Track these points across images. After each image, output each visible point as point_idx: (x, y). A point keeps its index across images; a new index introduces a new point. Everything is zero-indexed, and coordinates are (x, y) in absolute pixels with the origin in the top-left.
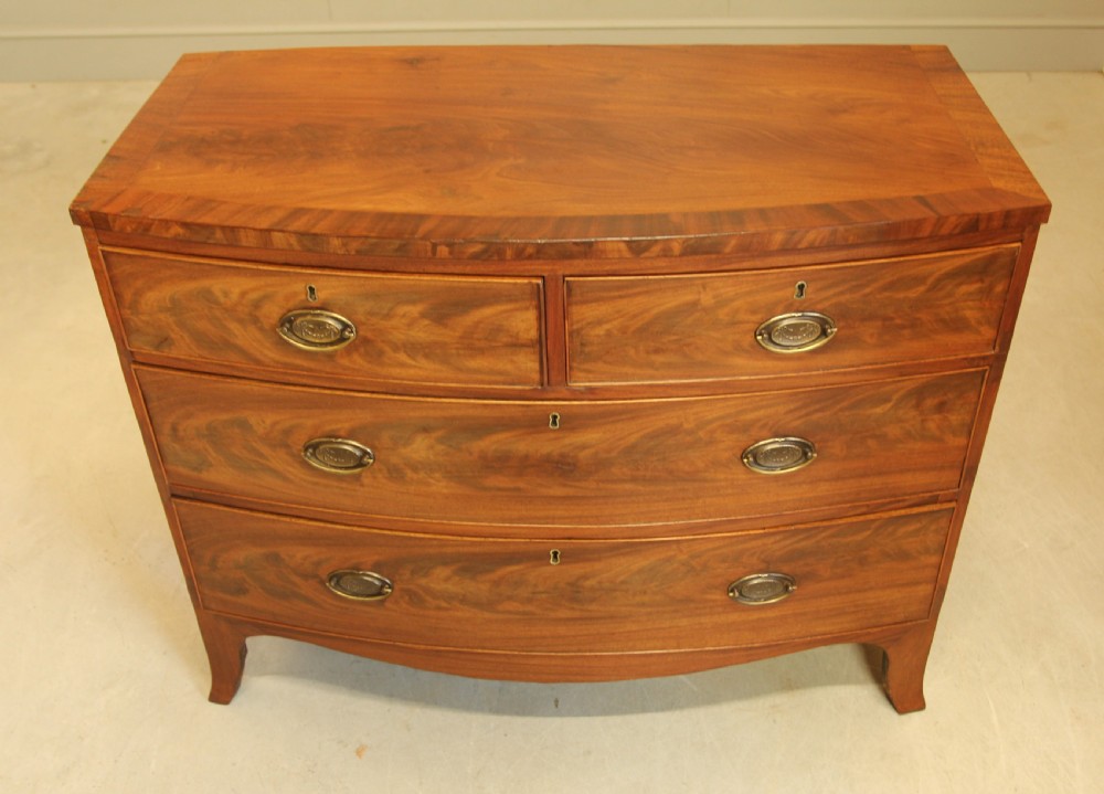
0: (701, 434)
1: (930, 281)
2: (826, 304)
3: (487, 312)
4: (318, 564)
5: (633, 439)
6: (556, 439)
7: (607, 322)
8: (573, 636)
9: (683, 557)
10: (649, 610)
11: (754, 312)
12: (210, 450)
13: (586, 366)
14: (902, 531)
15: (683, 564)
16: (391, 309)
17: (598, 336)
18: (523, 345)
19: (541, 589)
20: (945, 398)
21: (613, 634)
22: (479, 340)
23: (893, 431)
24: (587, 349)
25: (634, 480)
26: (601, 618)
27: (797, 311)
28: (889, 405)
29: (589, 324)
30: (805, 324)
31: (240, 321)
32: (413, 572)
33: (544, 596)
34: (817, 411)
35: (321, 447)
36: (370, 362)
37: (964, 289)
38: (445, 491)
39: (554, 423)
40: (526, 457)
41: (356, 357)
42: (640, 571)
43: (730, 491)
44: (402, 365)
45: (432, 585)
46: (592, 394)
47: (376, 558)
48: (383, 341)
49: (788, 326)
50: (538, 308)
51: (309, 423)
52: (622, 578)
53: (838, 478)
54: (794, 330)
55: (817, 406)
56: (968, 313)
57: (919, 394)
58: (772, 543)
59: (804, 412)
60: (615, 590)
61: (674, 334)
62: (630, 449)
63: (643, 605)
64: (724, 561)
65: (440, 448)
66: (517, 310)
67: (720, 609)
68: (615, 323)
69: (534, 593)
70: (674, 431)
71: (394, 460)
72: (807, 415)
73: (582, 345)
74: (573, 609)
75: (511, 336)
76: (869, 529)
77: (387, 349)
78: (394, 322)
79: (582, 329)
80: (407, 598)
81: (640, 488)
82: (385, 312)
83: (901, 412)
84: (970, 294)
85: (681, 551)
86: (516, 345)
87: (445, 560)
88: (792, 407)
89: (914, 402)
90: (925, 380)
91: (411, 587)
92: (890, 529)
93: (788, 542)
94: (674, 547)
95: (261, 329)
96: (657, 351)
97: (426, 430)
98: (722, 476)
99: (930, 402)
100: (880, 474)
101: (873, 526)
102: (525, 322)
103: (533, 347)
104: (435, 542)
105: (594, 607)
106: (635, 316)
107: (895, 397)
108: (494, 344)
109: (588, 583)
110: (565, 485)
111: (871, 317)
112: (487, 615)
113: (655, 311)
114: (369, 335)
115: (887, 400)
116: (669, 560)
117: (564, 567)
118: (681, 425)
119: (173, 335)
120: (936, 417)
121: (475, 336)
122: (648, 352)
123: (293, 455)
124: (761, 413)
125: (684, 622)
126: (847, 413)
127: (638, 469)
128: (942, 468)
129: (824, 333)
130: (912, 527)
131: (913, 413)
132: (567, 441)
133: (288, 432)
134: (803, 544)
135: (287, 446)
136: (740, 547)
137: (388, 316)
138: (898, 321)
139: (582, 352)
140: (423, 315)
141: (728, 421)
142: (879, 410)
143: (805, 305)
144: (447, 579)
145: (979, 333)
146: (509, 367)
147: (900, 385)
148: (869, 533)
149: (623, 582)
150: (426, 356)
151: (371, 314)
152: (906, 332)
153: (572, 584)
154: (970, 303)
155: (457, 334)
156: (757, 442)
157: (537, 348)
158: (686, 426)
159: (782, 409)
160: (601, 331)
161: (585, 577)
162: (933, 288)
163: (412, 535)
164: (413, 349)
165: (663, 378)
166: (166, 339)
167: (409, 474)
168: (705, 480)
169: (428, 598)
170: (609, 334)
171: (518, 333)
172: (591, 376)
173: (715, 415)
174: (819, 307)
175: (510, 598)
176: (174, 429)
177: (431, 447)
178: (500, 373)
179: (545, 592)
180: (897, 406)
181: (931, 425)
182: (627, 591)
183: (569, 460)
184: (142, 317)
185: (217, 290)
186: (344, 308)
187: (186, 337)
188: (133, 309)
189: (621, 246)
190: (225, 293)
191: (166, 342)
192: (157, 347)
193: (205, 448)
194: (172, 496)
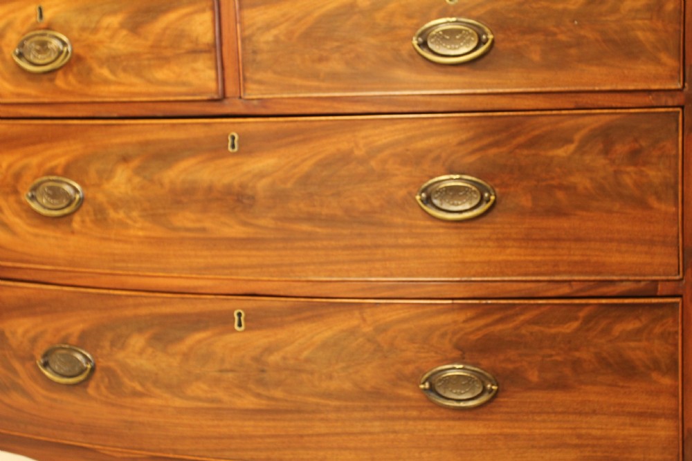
0: (373, 163)
2: (481, 11)
3: (172, 16)
4: (34, 340)
5: (306, 167)
6: (236, 165)
7: (276, 26)
8: (261, 437)
9: (367, 329)
10: (337, 403)
11: (410, 17)
13: (259, 76)
14: (618, 328)
15: (369, 340)
16: (98, 22)
17: (267, 43)
18: (201, 52)
19: (227, 366)
20: (637, 146)
21: (302, 436)
22: (166, 48)
23: (582, 181)
24: (259, 57)
25: (310, 218)
26: (287, 411)
27: (451, 16)
28: (572, 147)
29: (259, 29)
30: (460, 31)
32: (113, 344)
33: (230, 375)
34: (491, 145)
35: (41, 188)
36: (80, 82)
38: (141, 233)
39: (233, 146)
40: (210, 189)
41: (71, 78)
42: (324, 345)
43: (409, 241)
44: (106, 82)
45: (129, 361)
46: (265, 107)
47: (81, 327)
48: (92, 58)
49: (445, 32)
50: (213, 9)
51: (35, 161)
52: (305, 354)
53: (527, 239)
54: (450, 36)
55: (490, 140)
56: (640, 35)
57: (605, 138)
58: (465, 322)
59: (476, 145)
60: (300, 371)
61: (337, 40)
62: (305, 180)
63: (328, 395)
64: (412, 340)
65: (137, 180)
66: (196, 12)
67: (415, 413)
68: (283, 27)
69: (221, 371)
70: (345, 158)
71: (101, 198)
73: (255, 52)
74: (258, 396)
75: (192, 42)
76: (576, 319)
77: (95, 65)
78: (101, 35)
79: (253, 35)
80: (106, 380)
81: (318, 230)
82: (93, 25)
83: (588, 159)
84: (637, 11)
85: (364, 320)
86: (195, 52)
87: (140, 325)
88: (464, 136)
89: (601, 146)
90: (608, 118)
91: (112, 364)
92: (603, 324)
93: (481, 322)
94: (357, 313)
96: (321, 59)
97: (125, 159)
98: (398, 220)
99: (621, 149)
100: (578, 240)
101: (582, 314)
102: (201, 26)
103: (209, 51)
104: (131, 301)
105: (278, 393)
106: (299, 20)
107: (577, 137)
108: (178, 52)
109: (274, 358)
110: (245, 224)
111: (530, 30)
112: (178, 402)
113: (316, 14)
114: (81, 52)
115: (569, 141)
116: (352, 332)
117: (248, 335)
118: (351, 152)
120: (631, 169)
121: (164, 44)
122: (313, 61)
123: (21, 203)
124: (431, 142)
125: (377, 426)
126: (525, 152)
127: (314, 206)
128: (652, 243)
130: (631, 325)
131: (601, 161)
132: (245, 168)
133: (18, 176)
134: (500, 327)
136: (428, 322)
137: (95, 30)
138: (562, 37)
139: (254, 61)
140: (122, 26)
141: (400, 149)
142: (562, 152)
143: (460, 10)
144: (141, 353)
145: (658, 62)
146: (191, 78)
147: (581, 121)
148: (575, 325)
149: (307, 360)
150: (125, 70)
151: (83, 29)
152: (573, 51)
153: (256, 359)
154: (639, 22)
155: (149, 43)
156: (432, 177)
157: (213, 55)
158: (358, 153)
159: (453, 139)
160: (269, 36)
161: (269, 350)
163: (111, 292)
164: (113, 61)
165: (328, 90)
168: (382, 224)
169: (126, 380)
170: (277, 40)
171: (197, 39)
172: (262, 88)
173: (384, 141)
174: (474, 13)
175: (198, 378)
177: (129, 180)
178: (184, 84)
179: (232, 371)
180: (581, 149)
181: (627, 180)
182: (312, 373)
183: (249, 192)
186: (63, 25)
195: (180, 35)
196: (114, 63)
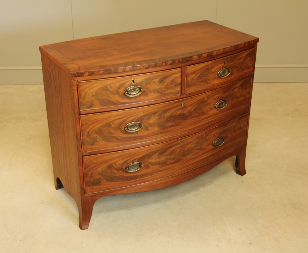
0: (208, 102)
1: (243, 58)
2: (229, 65)
4: (123, 164)
11: (218, 69)
12: (98, 136)
13: (189, 88)
14: (241, 121)
15: (205, 139)
16: (151, 82)
18: (178, 85)
20: (246, 85)
23: (238, 95)
25: (196, 116)
27: (224, 68)
30: (226, 70)
31: (114, 94)
37: (248, 59)
39: (182, 105)
40: (176, 116)
41: (142, 97)
42: (196, 143)
44: (152, 96)
45: (152, 161)
46: (190, 95)
48: (148, 91)
50: (181, 75)
54: (224, 72)
55: (227, 91)
56: (249, 64)
57: (242, 85)
60: (192, 150)
61: (204, 77)
62: (196, 109)
65: (158, 118)
69: (175, 156)
70: (204, 102)
71: (147, 125)
72: (225, 93)
73: (188, 83)
76: (235, 122)
78: (151, 85)
80: (145, 167)
82: (149, 83)
86: (176, 85)
87: (156, 152)
88: (223, 92)
89: (241, 87)
90: (243, 82)
91: (147, 163)
92: (239, 121)
95: (119, 95)
99: (244, 87)
100: (237, 106)
104: (154, 147)
106: (198, 74)
107: (238, 86)
108: (172, 86)
111: (235, 67)
113: (201, 72)
114: (145, 90)
116: (202, 138)
119: (94, 103)
120: (245, 90)
122: (200, 82)
127: (197, 114)
128: (246, 104)
129: (229, 72)
131: (241, 90)
132: (184, 109)
133: (121, 124)
134: (225, 128)
135: (120, 128)
139: (188, 85)
140: (158, 82)
142: (236, 90)
144: (156, 158)
145: (251, 69)
146: (175, 91)
149: (193, 147)
150: (157, 92)
152: (240, 70)
153: (183, 151)
154: (250, 62)
155: (165, 85)
156: (218, 102)
157: (180, 85)
162: (244, 59)
163: (149, 146)
166: (92, 104)
167: (150, 128)
169: (150, 166)
170: (193, 79)
171: (177, 82)
172: (189, 91)
175: (170, 159)
176: (88, 133)
177: (156, 119)
179: (177, 155)
180: (239, 89)
181: (244, 93)
182: (194, 150)
183: (184, 114)
184: (86, 100)
185: (109, 87)
186: (140, 84)
187: (98, 103)
188: (84, 98)
189: (197, 56)
190: (111, 87)
191: (92, 106)
192: (89, 108)
193: (96, 137)
194: (83, 156)
195: (173, 82)
196: (155, 91)
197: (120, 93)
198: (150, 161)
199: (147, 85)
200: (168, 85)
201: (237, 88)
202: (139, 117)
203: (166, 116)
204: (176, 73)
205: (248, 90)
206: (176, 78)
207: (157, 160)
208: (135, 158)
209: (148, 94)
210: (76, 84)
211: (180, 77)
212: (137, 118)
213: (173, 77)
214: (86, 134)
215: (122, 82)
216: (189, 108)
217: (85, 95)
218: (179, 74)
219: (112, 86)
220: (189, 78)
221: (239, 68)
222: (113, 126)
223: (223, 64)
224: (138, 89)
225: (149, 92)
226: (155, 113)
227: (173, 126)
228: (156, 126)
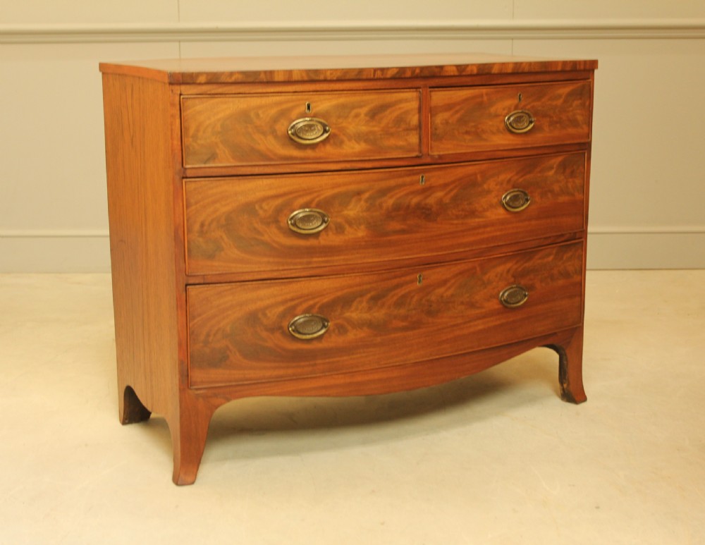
1: (563, 97)
2: (529, 106)
11: (504, 110)
12: (225, 237)
14: (565, 257)
15: (479, 279)
17: (443, 124)
18: (412, 129)
19: (412, 306)
20: (573, 169)
22: (391, 128)
23: (556, 188)
24: (437, 132)
25: (457, 218)
27: (519, 109)
28: (553, 171)
30: (522, 117)
31: (264, 133)
32: (342, 309)
33: (413, 312)
34: (528, 173)
36: (335, 148)
37: (576, 103)
39: (422, 182)
40: (408, 206)
41: (329, 148)
42: (460, 286)
45: (352, 316)
46: (440, 159)
48: (344, 134)
49: (517, 117)
52: (451, 292)
53: (539, 218)
54: (519, 119)
56: (578, 117)
57: (564, 166)
59: (523, 173)
60: (449, 303)
61: (473, 122)
62: (455, 197)
64: (497, 276)
65: (365, 206)
69: (408, 311)
70: (474, 184)
71: (340, 220)
72: (524, 175)
73: (436, 129)
75: (406, 124)
76: (552, 254)
78: (350, 121)
82: (346, 115)
83: (558, 176)
84: (578, 106)
86: (408, 130)
88: (519, 169)
89: (562, 170)
90: (565, 156)
91: (341, 321)
92: (561, 255)
93: (522, 262)
95: (276, 137)
96: (467, 133)
99: (568, 171)
100: (554, 216)
101: (554, 252)
103: (416, 129)
106: (457, 111)
107: (555, 166)
108: (398, 130)
111: (545, 116)
113: (465, 109)
114: (337, 131)
116: (473, 276)
119: (218, 151)
120: (571, 180)
122: (463, 134)
126: (539, 175)
127: (459, 211)
128: (576, 214)
129: (531, 122)
130: (569, 254)
131: (563, 177)
132: (428, 193)
133: (279, 211)
134: (528, 264)
135: (277, 221)
137: (346, 118)
139: (435, 134)
140: (367, 115)
142: (550, 174)
144: (362, 309)
145: (583, 129)
146: (404, 143)
148: (552, 257)
149: (453, 296)
150: (365, 141)
151: (339, 117)
152: (558, 125)
153: (428, 300)
154: (578, 112)
155: (382, 126)
156: (506, 191)
157: (418, 132)
162: (565, 101)
166: (213, 154)
167: (348, 228)
169: (350, 329)
170: (447, 123)
171: (409, 123)
173: (490, 174)
174: (527, 108)
175: (396, 317)
176: (202, 225)
177: (361, 206)
179: (415, 309)
180: (556, 173)
181: (570, 185)
182: (454, 302)
183: (429, 207)
184: (200, 142)
185: (252, 114)
186: (325, 115)
187: (227, 152)
188: (195, 137)
189: (455, 68)
190: (258, 115)
191: (213, 157)
192: (205, 163)
193: (221, 237)
194: (186, 285)
195: (399, 120)
196: (359, 137)
197: (279, 133)
198: (347, 314)
199: (340, 120)
200: (390, 125)
201: (551, 168)
202: (322, 197)
203: (385, 206)
204: (406, 100)
205: (578, 182)
206: (407, 113)
207: (366, 316)
208: (311, 302)
209: (342, 142)
210: (178, 103)
211: (417, 111)
212: (317, 199)
213: (400, 108)
214: (197, 227)
215: (284, 106)
216: (439, 194)
217: (197, 130)
218: (415, 105)
219: (260, 112)
220: (439, 119)
221: (555, 119)
222: (261, 212)
223: (516, 101)
224: (320, 127)
225: (345, 139)
226: (359, 193)
227: (403, 232)
228: (363, 227)
